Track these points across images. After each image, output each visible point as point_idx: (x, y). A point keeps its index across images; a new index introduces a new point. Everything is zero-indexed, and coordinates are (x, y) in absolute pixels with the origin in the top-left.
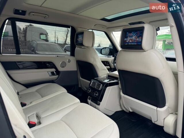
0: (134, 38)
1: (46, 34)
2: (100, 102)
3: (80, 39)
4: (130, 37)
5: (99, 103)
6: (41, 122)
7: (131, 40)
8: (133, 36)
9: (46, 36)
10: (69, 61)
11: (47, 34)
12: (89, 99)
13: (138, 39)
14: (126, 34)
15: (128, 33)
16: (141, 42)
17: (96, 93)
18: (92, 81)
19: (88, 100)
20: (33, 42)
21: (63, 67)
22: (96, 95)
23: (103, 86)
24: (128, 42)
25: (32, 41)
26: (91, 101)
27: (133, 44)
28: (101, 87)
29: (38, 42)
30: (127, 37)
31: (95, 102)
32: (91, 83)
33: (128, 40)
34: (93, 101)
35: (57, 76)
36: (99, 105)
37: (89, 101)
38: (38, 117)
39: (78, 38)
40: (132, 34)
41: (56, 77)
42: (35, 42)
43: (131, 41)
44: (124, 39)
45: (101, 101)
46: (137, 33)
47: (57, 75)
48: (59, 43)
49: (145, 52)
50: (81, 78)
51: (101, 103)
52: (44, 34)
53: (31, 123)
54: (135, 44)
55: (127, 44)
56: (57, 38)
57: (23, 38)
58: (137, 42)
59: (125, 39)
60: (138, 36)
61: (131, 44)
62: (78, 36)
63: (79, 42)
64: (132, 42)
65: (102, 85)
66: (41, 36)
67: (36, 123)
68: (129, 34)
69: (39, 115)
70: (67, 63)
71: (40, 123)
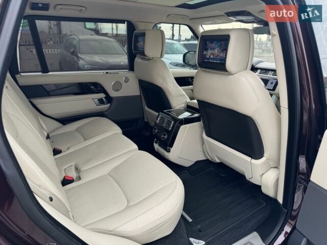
0: (216, 51)
3: (140, 43)
4: (211, 49)
5: (169, 149)
6: (81, 177)
7: (213, 54)
8: (215, 48)
10: (127, 80)
13: (221, 55)
14: (206, 44)
15: (208, 42)
16: (225, 59)
17: (164, 135)
18: (161, 116)
19: (154, 144)
20: (73, 36)
21: (117, 90)
22: (164, 138)
23: (175, 123)
24: (208, 57)
25: (71, 35)
26: (159, 145)
27: (215, 61)
28: (172, 126)
30: (206, 50)
31: (163, 147)
32: (159, 119)
33: (209, 53)
34: (161, 146)
35: (109, 105)
36: (169, 151)
37: (156, 146)
38: (77, 169)
40: (213, 45)
41: (107, 106)
42: (76, 38)
43: (212, 57)
44: (203, 52)
45: (171, 146)
46: (221, 45)
49: (231, 76)
50: (147, 108)
51: (172, 150)
53: (67, 178)
54: (218, 62)
55: (207, 61)
57: (56, 27)
58: (221, 60)
59: (205, 53)
60: (222, 48)
61: (212, 61)
63: (140, 49)
64: (214, 59)
65: (173, 122)
67: (75, 178)
68: (210, 45)
69: (79, 167)
70: (124, 84)
71: (79, 178)
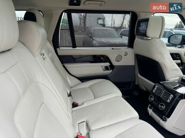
1: (103, 19)
2: (167, 118)
3: (142, 27)
5: (165, 119)
9: (103, 21)
11: (105, 18)
12: (150, 108)
18: (157, 86)
21: (118, 61)
25: (90, 27)
26: (153, 111)
28: (171, 98)
29: (96, 28)
31: (158, 114)
34: (156, 112)
36: (165, 121)
37: (150, 111)
39: (140, 27)
41: (110, 71)
42: (93, 29)
47: (111, 70)
48: (115, 26)
52: (101, 19)
56: (114, 21)
57: (83, 23)
62: (140, 24)
65: (172, 95)
66: (99, 20)
70: (123, 57)
